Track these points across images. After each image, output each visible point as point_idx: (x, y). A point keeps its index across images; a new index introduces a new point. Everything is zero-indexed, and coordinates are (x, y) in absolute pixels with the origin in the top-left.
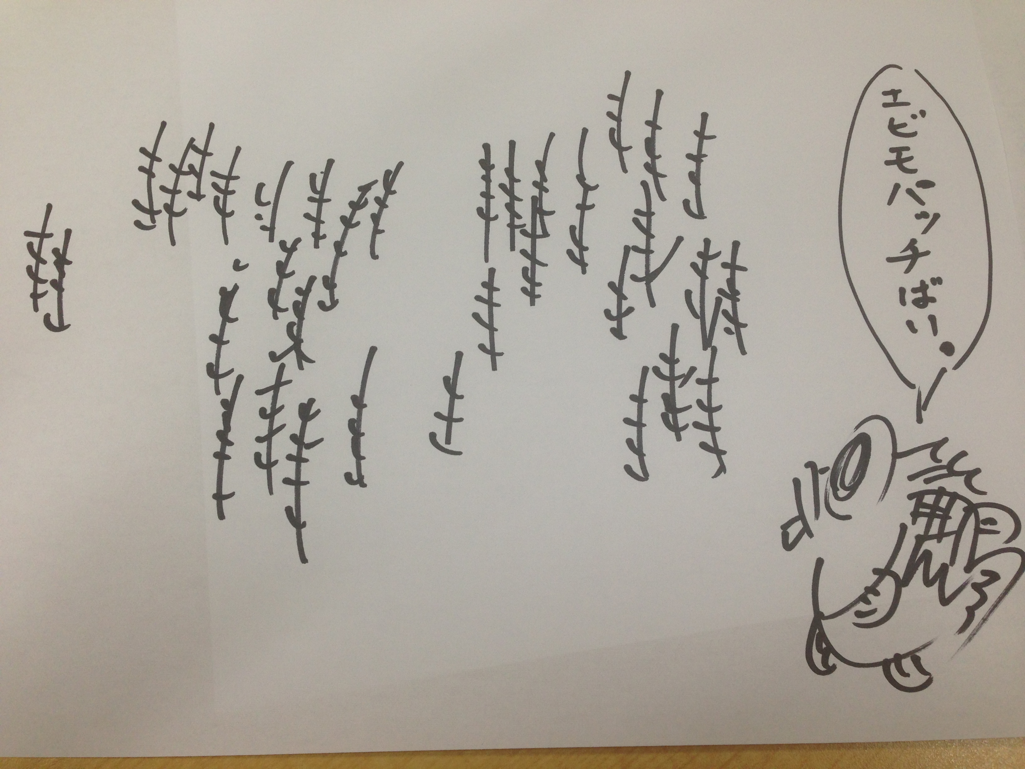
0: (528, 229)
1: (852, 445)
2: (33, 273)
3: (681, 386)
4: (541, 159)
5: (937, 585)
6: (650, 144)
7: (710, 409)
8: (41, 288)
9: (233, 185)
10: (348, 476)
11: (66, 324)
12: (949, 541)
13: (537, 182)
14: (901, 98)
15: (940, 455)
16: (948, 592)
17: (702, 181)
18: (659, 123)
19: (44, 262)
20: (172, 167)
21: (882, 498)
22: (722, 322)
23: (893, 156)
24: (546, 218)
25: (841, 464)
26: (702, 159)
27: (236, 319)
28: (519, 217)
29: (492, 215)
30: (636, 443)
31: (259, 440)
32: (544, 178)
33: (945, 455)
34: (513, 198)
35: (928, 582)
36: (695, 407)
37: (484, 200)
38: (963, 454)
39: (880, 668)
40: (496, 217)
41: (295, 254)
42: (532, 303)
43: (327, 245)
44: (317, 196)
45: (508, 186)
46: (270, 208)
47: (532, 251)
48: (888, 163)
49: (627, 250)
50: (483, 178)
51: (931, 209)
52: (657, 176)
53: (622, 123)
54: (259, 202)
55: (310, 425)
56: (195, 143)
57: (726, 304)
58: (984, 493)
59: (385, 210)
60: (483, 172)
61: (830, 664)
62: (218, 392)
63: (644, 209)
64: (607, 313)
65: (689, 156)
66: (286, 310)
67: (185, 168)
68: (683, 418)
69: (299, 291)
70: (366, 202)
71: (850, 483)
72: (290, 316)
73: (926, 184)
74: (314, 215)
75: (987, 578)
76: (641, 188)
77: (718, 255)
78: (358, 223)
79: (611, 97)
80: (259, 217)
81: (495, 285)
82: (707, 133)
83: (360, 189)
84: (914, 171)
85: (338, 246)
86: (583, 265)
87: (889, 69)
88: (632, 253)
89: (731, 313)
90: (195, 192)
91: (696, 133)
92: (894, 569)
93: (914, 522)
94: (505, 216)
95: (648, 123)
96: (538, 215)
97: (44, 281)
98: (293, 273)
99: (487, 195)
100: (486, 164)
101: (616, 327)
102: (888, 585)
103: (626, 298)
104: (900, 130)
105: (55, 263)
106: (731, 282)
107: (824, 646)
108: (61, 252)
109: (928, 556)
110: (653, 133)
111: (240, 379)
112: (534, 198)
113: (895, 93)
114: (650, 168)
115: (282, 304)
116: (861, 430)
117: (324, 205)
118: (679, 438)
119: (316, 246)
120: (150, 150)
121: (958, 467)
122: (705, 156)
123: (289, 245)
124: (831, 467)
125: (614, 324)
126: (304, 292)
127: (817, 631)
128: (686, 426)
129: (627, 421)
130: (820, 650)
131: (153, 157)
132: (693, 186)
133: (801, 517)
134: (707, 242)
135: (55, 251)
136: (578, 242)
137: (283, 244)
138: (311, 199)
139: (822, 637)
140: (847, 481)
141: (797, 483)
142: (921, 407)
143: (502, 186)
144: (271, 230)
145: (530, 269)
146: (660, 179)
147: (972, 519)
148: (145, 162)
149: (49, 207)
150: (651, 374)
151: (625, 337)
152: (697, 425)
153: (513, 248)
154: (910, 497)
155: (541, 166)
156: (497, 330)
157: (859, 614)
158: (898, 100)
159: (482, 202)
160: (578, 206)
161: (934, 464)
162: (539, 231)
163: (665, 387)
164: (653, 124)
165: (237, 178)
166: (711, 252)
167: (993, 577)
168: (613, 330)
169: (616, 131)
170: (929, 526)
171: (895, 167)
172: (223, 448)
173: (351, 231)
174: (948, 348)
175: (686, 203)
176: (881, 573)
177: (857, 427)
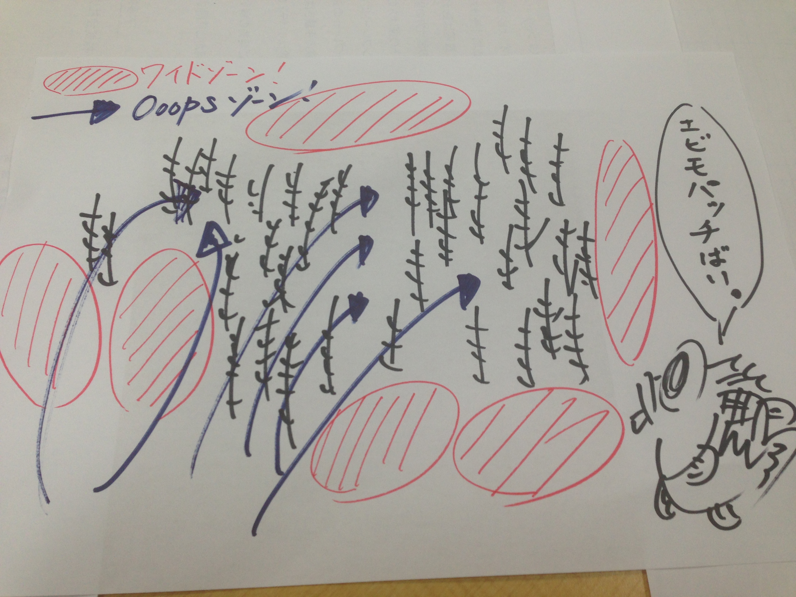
0: (442, 212)
1: (676, 360)
2: (88, 244)
3: (554, 321)
4: (449, 164)
5: (743, 454)
6: (524, 154)
7: (575, 337)
8: (95, 255)
9: (232, 181)
10: (322, 388)
11: (114, 280)
12: (748, 425)
13: (446, 180)
14: (693, 126)
15: (737, 366)
16: (752, 459)
17: (561, 180)
18: (529, 140)
19: (96, 236)
20: (187, 168)
21: (699, 396)
22: (580, 277)
23: (690, 164)
24: (454, 205)
25: (669, 373)
26: (561, 164)
27: (238, 278)
28: (435, 204)
29: (416, 203)
30: (524, 361)
31: (258, 362)
32: (451, 177)
33: (741, 366)
34: (431, 191)
35: (737, 453)
36: (565, 335)
37: (410, 192)
38: (753, 365)
39: (705, 514)
40: (419, 204)
41: (278, 231)
42: (447, 265)
43: (300, 224)
44: (292, 189)
45: (427, 183)
46: (259, 197)
47: (445, 228)
48: (687, 169)
49: (511, 227)
50: (409, 176)
51: (718, 200)
52: (529, 176)
53: (504, 139)
54: (250, 193)
55: (294, 351)
56: (203, 152)
57: (582, 265)
58: (769, 391)
59: (340, 199)
60: (409, 173)
61: (671, 511)
62: (227, 329)
63: (522, 199)
64: (500, 271)
65: (551, 163)
66: (273, 270)
67: (197, 170)
68: (556, 344)
69: (281, 257)
70: (327, 194)
71: (676, 386)
72: (276, 275)
73: (714, 183)
74: (290, 202)
75: (777, 449)
76: (519, 184)
77: (574, 231)
78: (321, 208)
79: (495, 122)
80: (251, 204)
81: (421, 252)
82: (563, 147)
83: (322, 183)
84: (705, 174)
85: (308, 224)
86: (481, 238)
87: (684, 106)
88: (515, 229)
89: (585, 270)
90: (205, 186)
91: (555, 147)
92: (712, 444)
93: (723, 412)
94: (425, 204)
95: (522, 140)
96: (448, 203)
97: (97, 250)
98: (277, 244)
99: (412, 189)
100: (410, 167)
101: (506, 281)
102: (709, 456)
103: (512, 261)
104: (694, 147)
105: (105, 237)
106: (584, 249)
107: (667, 499)
108: (109, 228)
109: (735, 435)
110: (526, 147)
111: (242, 320)
112: (445, 191)
113: (689, 122)
114: (525, 170)
115: (270, 266)
116: (681, 350)
117: (297, 195)
118: (554, 357)
119: (293, 224)
120: (171, 156)
121: (751, 374)
122: (562, 162)
123: (273, 224)
124: (662, 375)
125: (505, 279)
126: (285, 258)
127: (662, 489)
128: (559, 349)
129: (518, 346)
130: (664, 502)
131: (173, 162)
132: (555, 184)
133: (644, 410)
134: (566, 222)
135: (104, 228)
136: (477, 222)
137: (269, 224)
138: (288, 191)
139: (665, 493)
140: (675, 384)
141: (639, 387)
142: (722, 334)
143: (422, 183)
144: (260, 213)
145: (444, 240)
146: (532, 178)
147: (763, 409)
148: (168, 165)
149: (98, 196)
150: (532, 313)
151: (512, 288)
152: (567, 348)
153: (431, 226)
154: (719, 395)
155: (449, 168)
156: (423, 284)
157: (691, 476)
158: (692, 127)
159: (408, 194)
160: (476, 197)
161: (733, 372)
162: (450, 214)
163: (542, 322)
164: (525, 140)
165: (234, 176)
166: (570, 229)
167: (782, 448)
168: (504, 283)
169: (500, 145)
170: (734, 414)
171: (692, 171)
172: (233, 369)
173: (317, 214)
174: (736, 294)
175: (551, 195)
176: (704, 448)
177: (679, 348)
